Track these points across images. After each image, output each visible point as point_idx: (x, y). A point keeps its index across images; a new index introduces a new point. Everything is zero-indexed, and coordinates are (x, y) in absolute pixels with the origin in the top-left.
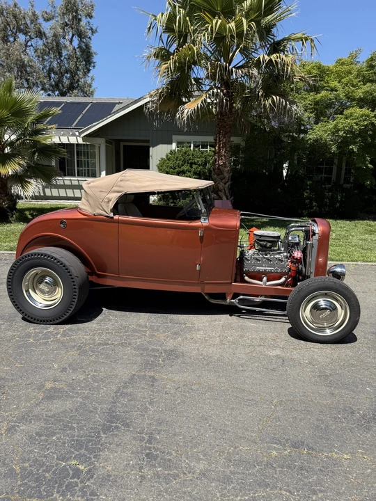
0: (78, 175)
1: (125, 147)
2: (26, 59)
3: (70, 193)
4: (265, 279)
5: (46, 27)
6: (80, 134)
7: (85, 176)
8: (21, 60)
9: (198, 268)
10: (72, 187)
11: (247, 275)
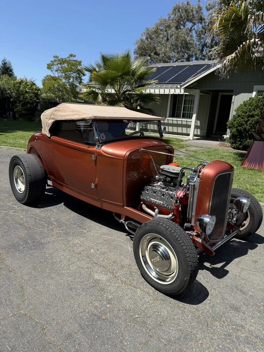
0: (183, 117)
1: (222, 96)
2: (188, 39)
3: (180, 130)
4: (157, 210)
5: (206, 14)
6: (181, 87)
7: (187, 118)
8: (185, 41)
9: (93, 186)
10: (182, 126)
11: (144, 204)
